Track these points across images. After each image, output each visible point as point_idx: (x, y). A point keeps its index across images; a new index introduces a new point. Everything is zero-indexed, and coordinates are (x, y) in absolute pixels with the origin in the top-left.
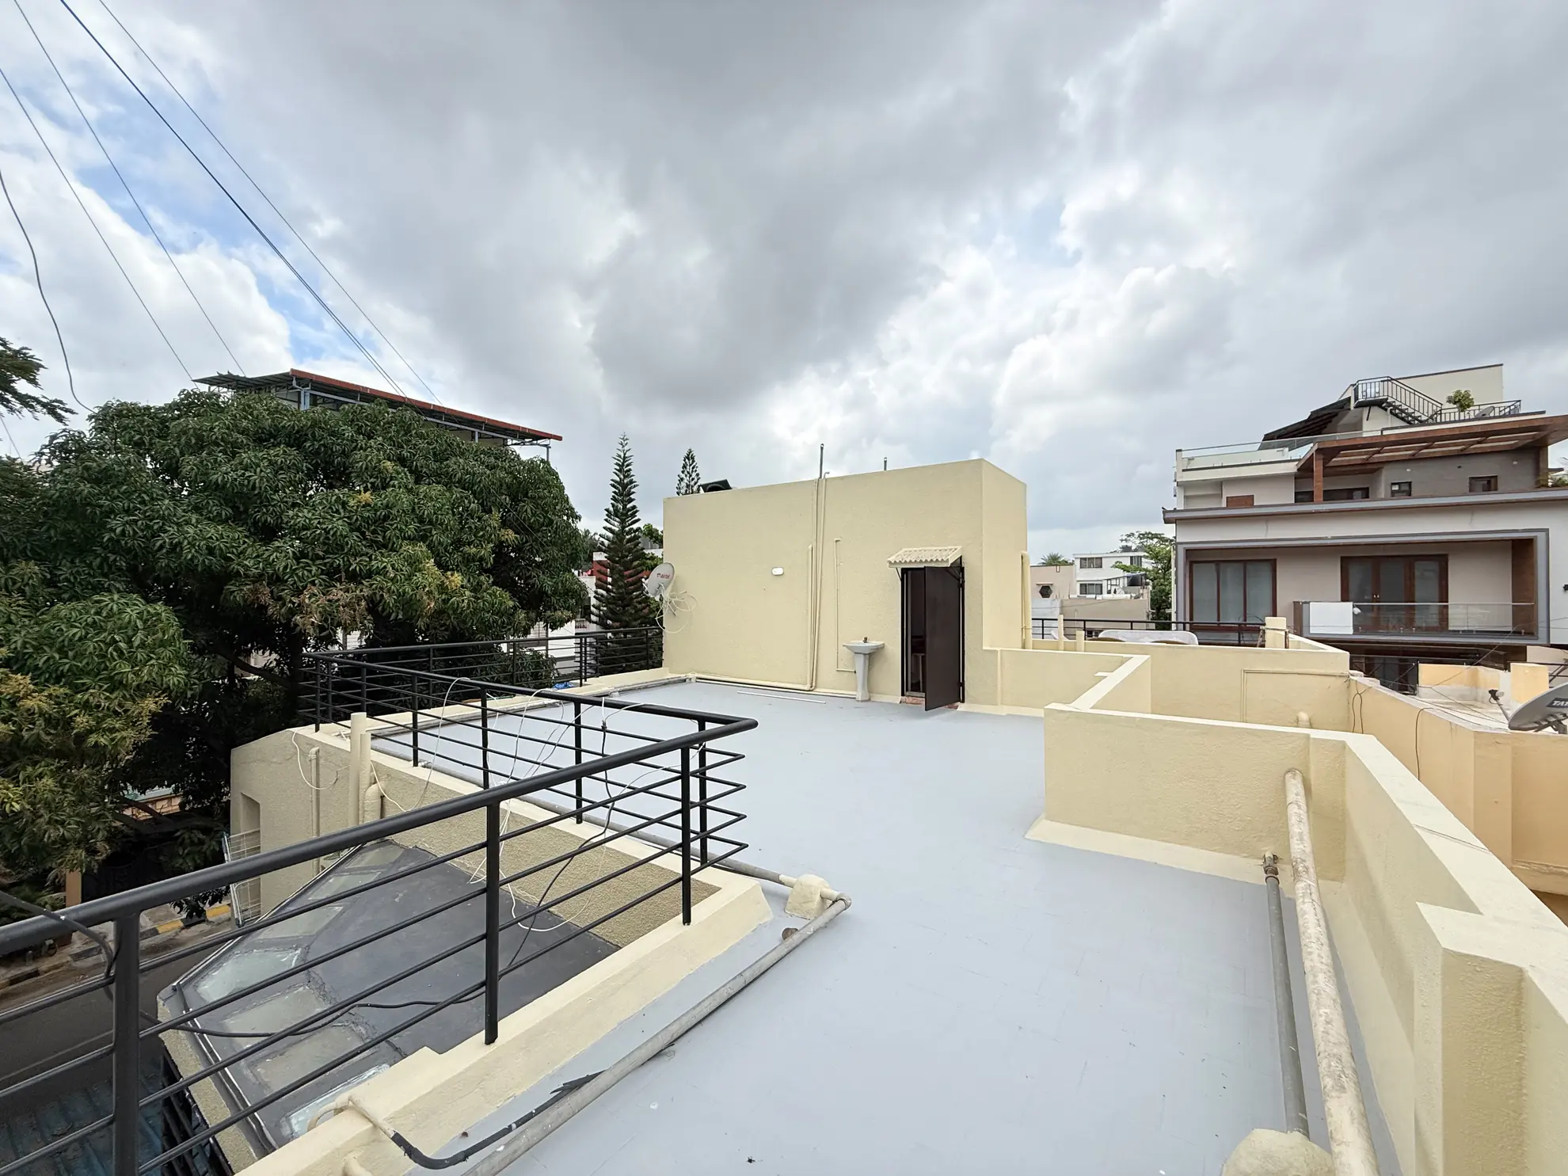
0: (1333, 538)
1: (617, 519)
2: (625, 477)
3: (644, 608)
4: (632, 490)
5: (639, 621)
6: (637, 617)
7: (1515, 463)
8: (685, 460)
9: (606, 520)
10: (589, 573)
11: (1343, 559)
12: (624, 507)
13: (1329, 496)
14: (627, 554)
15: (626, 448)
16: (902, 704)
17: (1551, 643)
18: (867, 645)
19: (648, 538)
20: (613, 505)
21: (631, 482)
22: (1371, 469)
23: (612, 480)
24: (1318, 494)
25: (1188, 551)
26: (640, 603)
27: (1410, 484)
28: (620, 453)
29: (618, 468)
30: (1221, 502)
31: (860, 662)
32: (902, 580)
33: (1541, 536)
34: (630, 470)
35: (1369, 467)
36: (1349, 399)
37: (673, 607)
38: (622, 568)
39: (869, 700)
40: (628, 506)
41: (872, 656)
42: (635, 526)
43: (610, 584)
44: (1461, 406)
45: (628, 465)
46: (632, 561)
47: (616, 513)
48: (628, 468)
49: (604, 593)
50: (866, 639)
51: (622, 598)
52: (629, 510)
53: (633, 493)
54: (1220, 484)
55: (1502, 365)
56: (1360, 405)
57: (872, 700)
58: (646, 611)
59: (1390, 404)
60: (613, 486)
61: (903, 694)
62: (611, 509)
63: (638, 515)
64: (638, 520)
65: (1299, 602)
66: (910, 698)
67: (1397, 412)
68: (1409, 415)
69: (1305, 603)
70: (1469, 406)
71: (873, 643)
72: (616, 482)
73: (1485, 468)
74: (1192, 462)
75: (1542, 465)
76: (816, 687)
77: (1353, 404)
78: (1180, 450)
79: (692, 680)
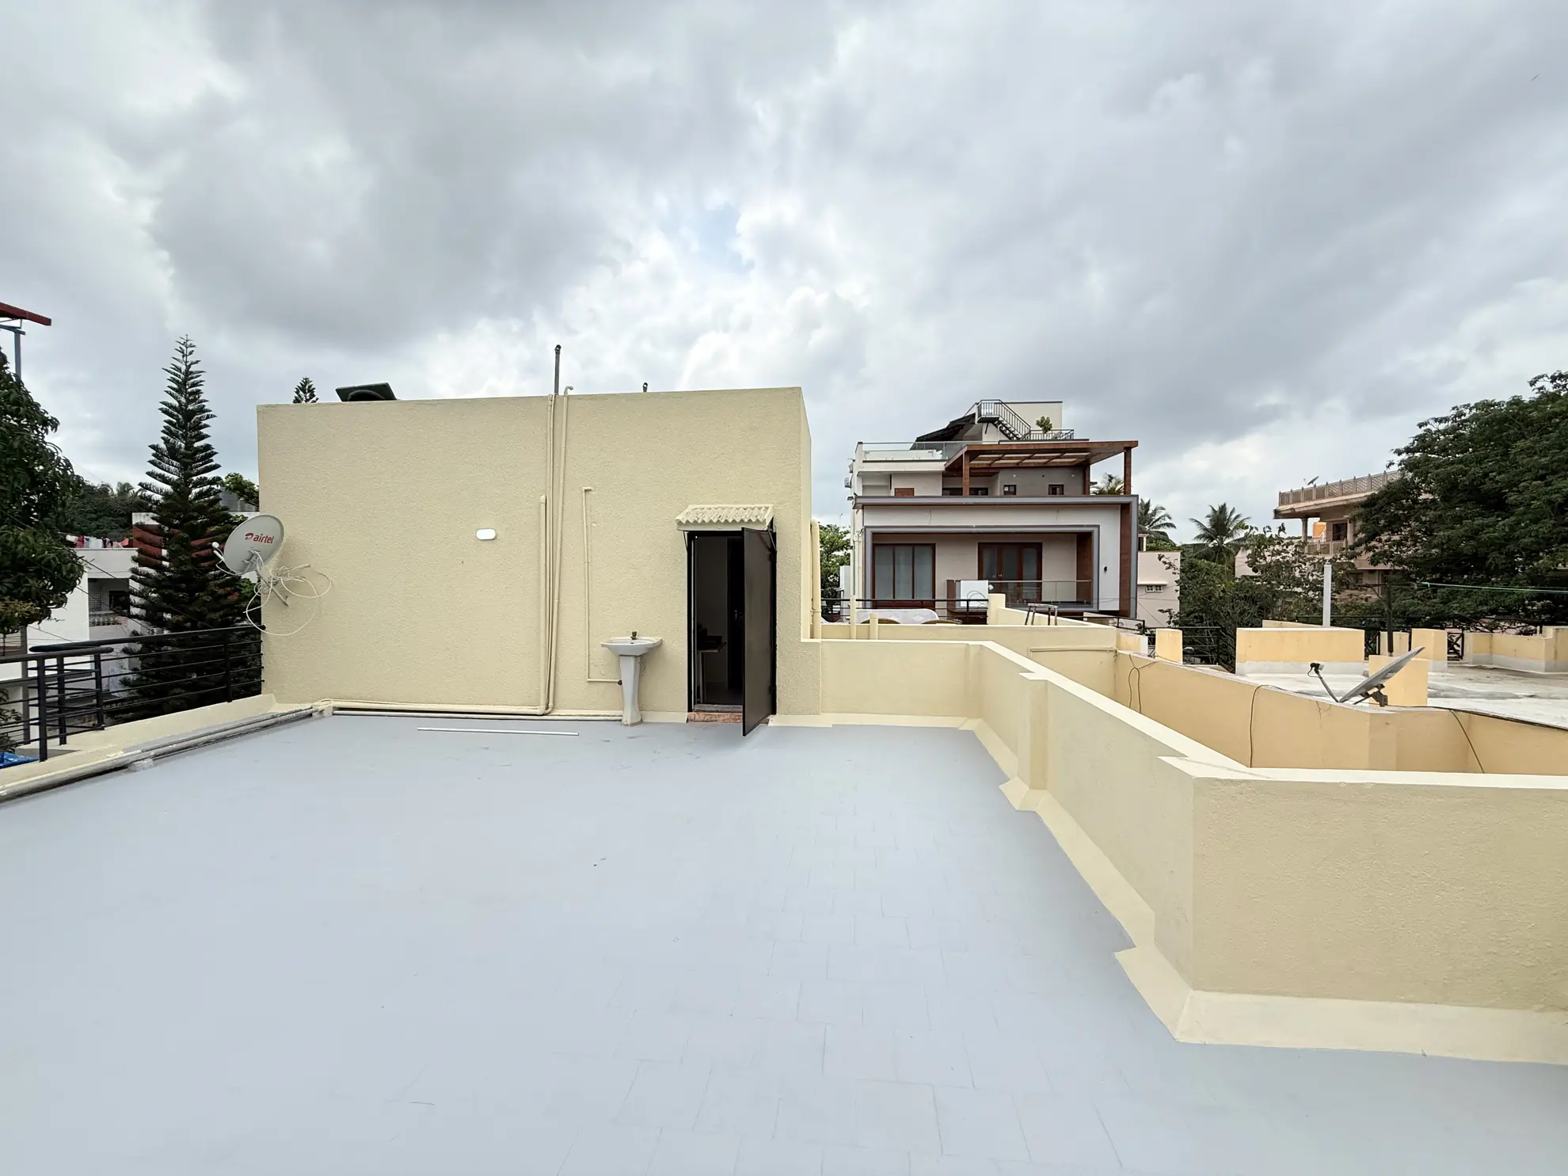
0: (977, 527)
1: (175, 463)
2: (189, 402)
3: (229, 594)
4: (204, 422)
5: (221, 613)
6: (218, 606)
7: (1073, 476)
8: (297, 392)
9: (152, 462)
10: (126, 541)
11: (979, 544)
12: (189, 446)
13: (974, 492)
14: (195, 514)
15: (190, 359)
16: (690, 722)
17: (1100, 609)
18: (637, 643)
19: (235, 495)
20: (166, 441)
21: (202, 410)
22: (990, 473)
23: (163, 403)
24: (966, 491)
25: (874, 534)
26: (222, 586)
27: (1015, 486)
28: (179, 364)
29: (175, 386)
30: (889, 492)
31: (628, 669)
32: (689, 549)
33: (1095, 529)
34: (198, 392)
35: (991, 471)
36: (974, 415)
37: (282, 591)
38: (186, 536)
39: (641, 721)
40: (196, 445)
41: (646, 659)
42: (209, 475)
43: (166, 560)
44: (1045, 428)
45: (194, 385)
46: (205, 525)
47: (173, 452)
48: (194, 389)
49: (152, 571)
50: (634, 634)
51: (186, 577)
52: (198, 450)
53: (206, 426)
54: (890, 476)
55: (1061, 402)
56: (983, 420)
57: (645, 721)
58: (234, 597)
59: (1000, 422)
60: (165, 412)
61: (690, 710)
62: (163, 446)
63: (216, 460)
64: (216, 467)
65: (953, 581)
66: (701, 714)
67: (1005, 431)
68: (1011, 432)
69: (957, 581)
70: (1049, 430)
71: (646, 640)
72: (171, 406)
73: (1057, 478)
74: (867, 455)
75: (1087, 479)
76: (553, 708)
77: (977, 419)
78: (860, 443)
79: (325, 713)
